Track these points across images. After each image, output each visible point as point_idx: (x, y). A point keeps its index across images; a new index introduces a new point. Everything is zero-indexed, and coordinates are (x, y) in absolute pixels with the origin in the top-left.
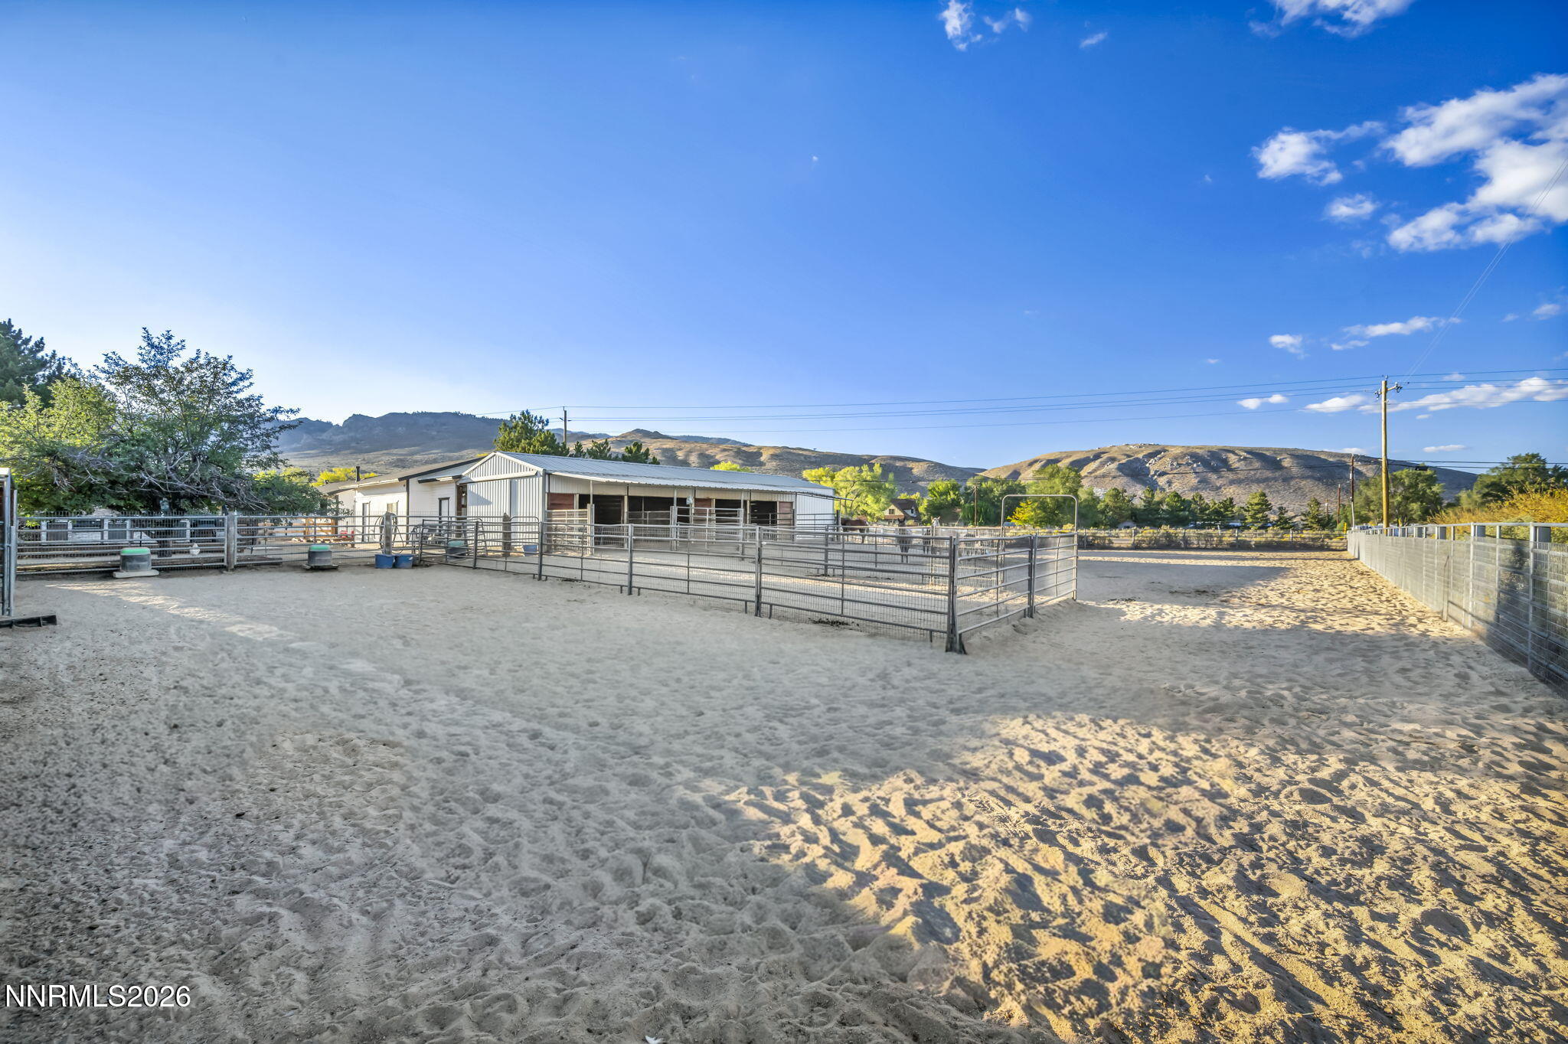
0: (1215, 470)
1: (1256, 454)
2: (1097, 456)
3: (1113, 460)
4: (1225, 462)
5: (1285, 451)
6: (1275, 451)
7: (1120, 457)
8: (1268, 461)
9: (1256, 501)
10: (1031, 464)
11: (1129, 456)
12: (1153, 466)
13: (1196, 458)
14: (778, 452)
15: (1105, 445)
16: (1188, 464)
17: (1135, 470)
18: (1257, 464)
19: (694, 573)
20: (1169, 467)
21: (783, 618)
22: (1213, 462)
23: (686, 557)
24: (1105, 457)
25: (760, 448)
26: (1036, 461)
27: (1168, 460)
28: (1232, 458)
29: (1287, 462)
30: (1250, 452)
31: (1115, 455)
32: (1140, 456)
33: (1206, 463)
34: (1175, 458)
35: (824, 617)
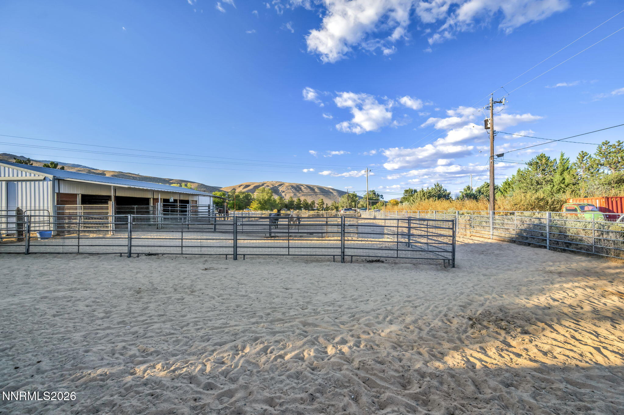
0: (298, 191)
1: (309, 187)
2: (263, 185)
3: (268, 186)
4: (300, 189)
5: (315, 186)
6: (313, 186)
7: (270, 185)
8: (311, 188)
9: (320, 201)
10: (240, 186)
11: (273, 185)
12: (281, 189)
13: (293, 187)
14: (116, 174)
15: (265, 181)
16: (291, 189)
17: (275, 190)
18: (309, 190)
19: (185, 243)
20: (285, 190)
21: (357, 261)
22: (297, 188)
23: (181, 233)
24: (265, 185)
25: (104, 171)
26: (241, 185)
27: (285, 187)
28: (302, 188)
29: (316, 190)
30: (307, 186)
31: (269, 185)
32: (276, 185)
33: (295, 189)
34: (287, 187)
35: (371, 259)
